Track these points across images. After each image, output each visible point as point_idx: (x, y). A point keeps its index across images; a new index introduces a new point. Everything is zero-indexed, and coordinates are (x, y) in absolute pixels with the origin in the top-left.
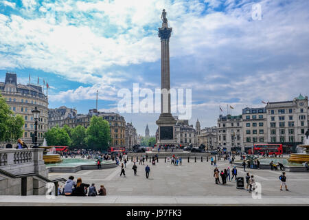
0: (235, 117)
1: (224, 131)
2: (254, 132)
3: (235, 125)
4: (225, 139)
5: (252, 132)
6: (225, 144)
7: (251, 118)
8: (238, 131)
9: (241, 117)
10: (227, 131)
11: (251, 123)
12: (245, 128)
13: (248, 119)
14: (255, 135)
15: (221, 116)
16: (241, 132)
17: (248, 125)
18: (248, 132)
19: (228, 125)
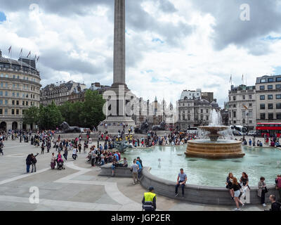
0: (248, 88)
1: (235, 106)
2: (270, 106)
3: (247, 98)
4: (235, 116)
5: (266, 106)
6: (235, 122)
7: (266, 89)
8: (250, 105)
9: (254, 87)
10: (238, 106)
11: (266, 95)
12: (259, 102)
13: (262, 90)
14: (271, 111)
15: (232, 86)
16: (254, 107)
17: (262, 98)
18: (262, 107)
19: (239, 98)
